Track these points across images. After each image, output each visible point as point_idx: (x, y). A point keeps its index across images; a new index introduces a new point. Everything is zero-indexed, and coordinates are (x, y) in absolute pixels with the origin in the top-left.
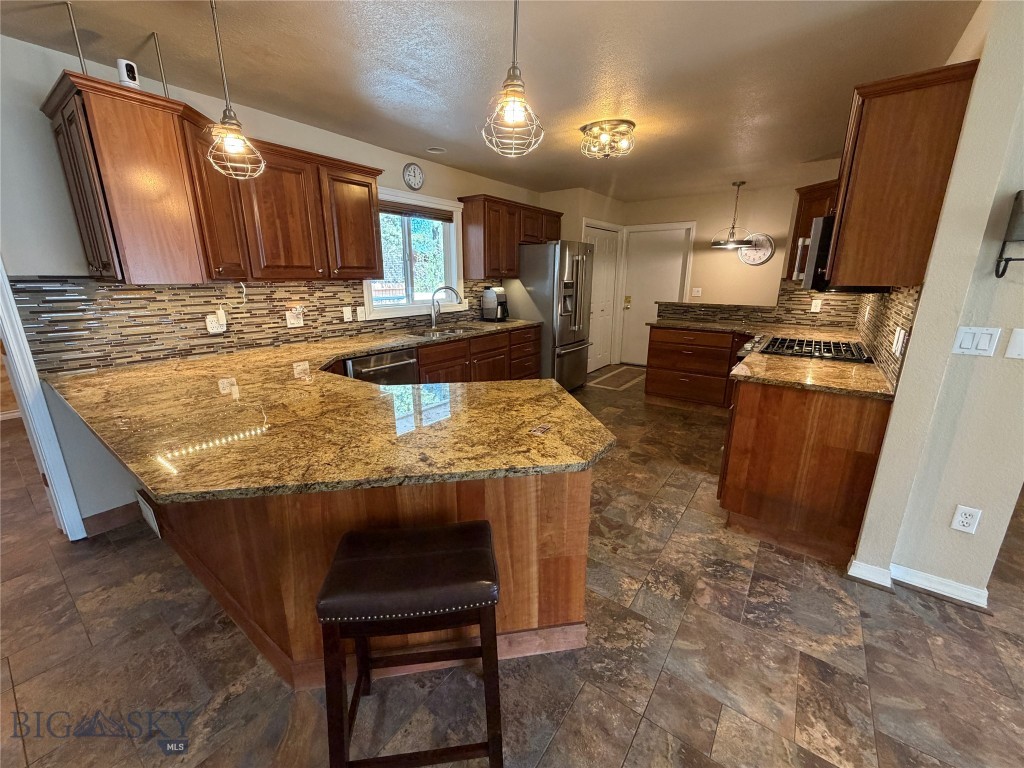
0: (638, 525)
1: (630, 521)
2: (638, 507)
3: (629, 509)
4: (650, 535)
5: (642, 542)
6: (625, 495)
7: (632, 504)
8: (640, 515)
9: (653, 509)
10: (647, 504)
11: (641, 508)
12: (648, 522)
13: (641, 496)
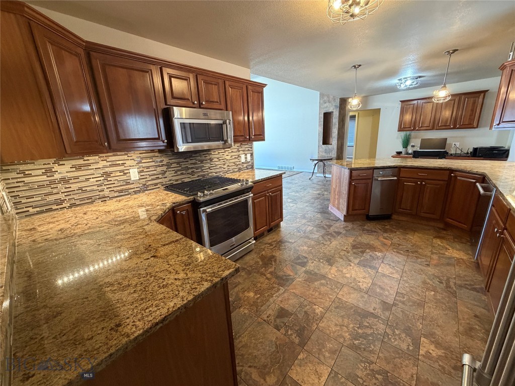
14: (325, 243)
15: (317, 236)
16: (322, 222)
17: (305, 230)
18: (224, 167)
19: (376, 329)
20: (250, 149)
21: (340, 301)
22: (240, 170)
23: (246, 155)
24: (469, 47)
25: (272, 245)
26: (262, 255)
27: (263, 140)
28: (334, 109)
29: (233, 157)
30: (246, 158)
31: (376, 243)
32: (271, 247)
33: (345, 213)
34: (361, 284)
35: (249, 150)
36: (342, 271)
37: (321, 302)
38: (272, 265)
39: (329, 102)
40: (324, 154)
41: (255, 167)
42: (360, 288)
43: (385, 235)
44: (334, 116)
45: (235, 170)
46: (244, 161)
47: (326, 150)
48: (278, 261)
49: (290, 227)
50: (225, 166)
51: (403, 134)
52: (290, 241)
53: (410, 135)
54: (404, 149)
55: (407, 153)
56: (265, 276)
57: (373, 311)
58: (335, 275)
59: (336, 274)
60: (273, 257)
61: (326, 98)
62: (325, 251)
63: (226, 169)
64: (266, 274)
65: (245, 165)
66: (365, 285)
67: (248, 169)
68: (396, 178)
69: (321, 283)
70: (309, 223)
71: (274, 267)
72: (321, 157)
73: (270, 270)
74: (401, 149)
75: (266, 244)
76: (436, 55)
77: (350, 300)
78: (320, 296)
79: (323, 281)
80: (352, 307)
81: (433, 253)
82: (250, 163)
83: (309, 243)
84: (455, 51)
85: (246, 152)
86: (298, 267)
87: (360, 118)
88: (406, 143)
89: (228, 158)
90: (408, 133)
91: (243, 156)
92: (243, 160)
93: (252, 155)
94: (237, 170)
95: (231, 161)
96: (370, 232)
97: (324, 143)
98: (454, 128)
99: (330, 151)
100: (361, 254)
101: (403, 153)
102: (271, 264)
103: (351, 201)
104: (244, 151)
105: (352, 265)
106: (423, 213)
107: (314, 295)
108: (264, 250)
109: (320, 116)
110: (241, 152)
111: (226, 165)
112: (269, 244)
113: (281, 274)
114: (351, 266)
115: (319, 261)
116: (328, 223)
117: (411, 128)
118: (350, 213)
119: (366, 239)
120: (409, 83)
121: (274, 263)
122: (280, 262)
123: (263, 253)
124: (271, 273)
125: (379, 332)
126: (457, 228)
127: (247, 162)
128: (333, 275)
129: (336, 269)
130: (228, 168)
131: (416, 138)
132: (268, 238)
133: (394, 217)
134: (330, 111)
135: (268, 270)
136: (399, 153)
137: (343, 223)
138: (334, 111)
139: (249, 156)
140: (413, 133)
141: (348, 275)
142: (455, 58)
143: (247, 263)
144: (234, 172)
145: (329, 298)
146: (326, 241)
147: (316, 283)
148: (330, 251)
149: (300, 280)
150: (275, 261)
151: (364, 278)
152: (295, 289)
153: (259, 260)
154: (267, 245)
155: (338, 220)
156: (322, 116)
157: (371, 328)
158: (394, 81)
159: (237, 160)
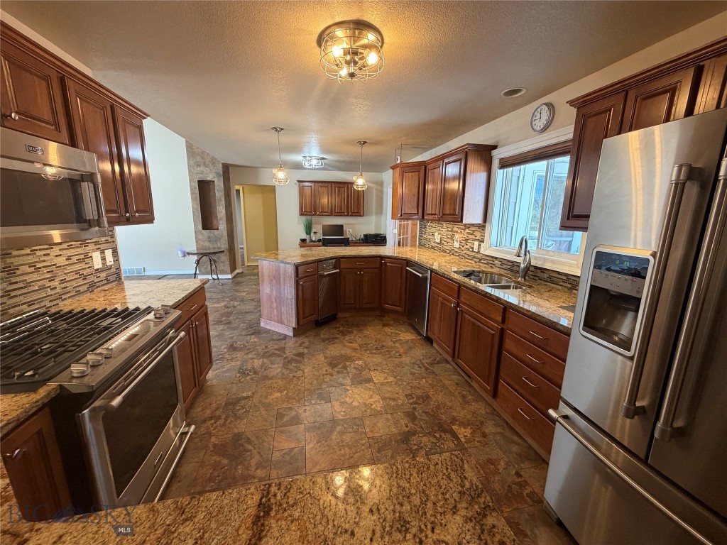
0: (261, 360)
1: (265, 360)
2: (265, 370)
3: (270, 366)
4: (253, 359)
5: (255, 354)
6: (277, 374)
7: (270, 370)
8: (262, 366)
9: (256, 373)
10: (260, 374)
11: (263, 370)
12: (256, 364)
13: (267, 378)
14: (295, 374)
15: (278, 370)
16: (266, 347)
17: (254, 368)
18: (52, 284)
19: (425, 445)
20: (110, 240)
21: (375, 441)
22: (92, 287)
23: (102, 252)
24: (375, 143)
25: (219, 418)
26: (215, 445)
27: (150, 220)
28: (214, 177)
29: (74, 259)
30: (103, 259)
31: (347, 351)
32: (220, 422)
33: (294, 324)
34: (374, 406)
35: (107, 242)
36: (346, 403)
37: (360, 457)
38: (250, 451)
39: (205, 165)
40: (207, 244)
41: (123, 275)
42: (378, 412)
43: (347, 338)
44: (217, 188)
45: (81, 289)
46: (100, 266)
47: (209, 237)
48: (253, 439)
49: (224, 372)
50: (55, 283)
51: (304, 218)
52: (244, 395)
53: (311, 220)
54: (308, 236)
55: (312, 241)
56: (254, 477)
57: (407, 429)
58: (344, 412)
59: (343, 410)
60: (238, 436)
61: (198, 159)
62: (306, 387)
63: (58, 290)
64: (251, 473)
65: (103, 275)
66: (379, 406)
67: (109, 282)
68: (338, 270)
69: (339, 432)
70: (250, 356)
71: (255, 452)
72: (202, 249)
73: (254, 462)
74: (304, 236)
75: (205, 421)
76: (350, 142)
77: (381, 431)
78: (354, 450)
79: (339, 428)
80: (390, 439)
81: (394, 343)
82: (113, 270)
83: (276, 385)
84: (365, 142)
85: (102, 247)
86: (292, 428)
87: (246, 195)
88: (308, 230)
89: (61, 261)
90: (309, 217)
91: (96, 256)
92: (97, 263)
93: (115, 251)
94: (85, 287)
95: (70, 269)
96: (331, 340)
97: (205, 227)
98: (348, 215)
99: (217, 239)
100: (345, 371)
101: (308, 241)
102: (247, 451)
103: (301, 306)
104: (96, 243)
105: (348, 388)
106: (366, 303)
107: (346, 455)
108: (210, 435)
109: (193, 184)
110: (91, 247)
111: (58, 279)
112: (211, 418)
113: (277, 455)
114: (348, 390)
115: (311, 403)
116: (276, 347)
117: (311, 212)
118: (301, 323)
119: (335, 350)
120: (314, 162)
121: (250, 447)
122: (257, 437)
123: (213, 439)
124: (259, 466)
125: (429, 447)
126: (393, 311)
127: (106, 268)
128: (342, 413)
129: (338, 403)
130: (63, 285)
131: (317, 223)
132: (199, 409)
133: (340, 315)
134: (209, 179)
135: (250, 464)
136: (303, 241)
137: (294, 340)
138: (216, 180)
139: (109, 253)
140: (314, 219)
141: (355, 404)
142: (367, 150)
143: (195, 479)
144: (79, 293)
145: (363, 445)
146: (296, 372)
147: (334, 437)
148: (312, 383)
149: (311, 446)
150: (249, 441)
151: (371, 397)
152: (317, 463)
153: (216, 458)
154: (209, 423)
155: (285, 337)
156: (196, 185)
157: (421, 448)
158: (297, 158)
159: (83, 265)
